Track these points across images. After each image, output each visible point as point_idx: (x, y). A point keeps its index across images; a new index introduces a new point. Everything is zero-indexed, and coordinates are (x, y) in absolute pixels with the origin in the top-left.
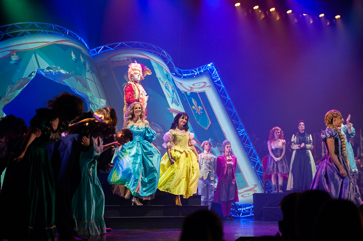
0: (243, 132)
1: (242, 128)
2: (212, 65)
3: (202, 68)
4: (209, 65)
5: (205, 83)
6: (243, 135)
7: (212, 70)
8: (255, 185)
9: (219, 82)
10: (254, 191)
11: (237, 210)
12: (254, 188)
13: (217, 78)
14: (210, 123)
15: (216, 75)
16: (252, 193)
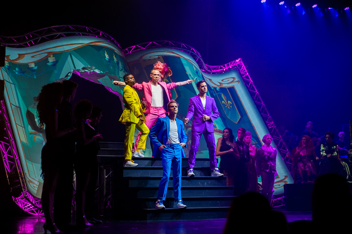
0: (272, 125)
1: (271, 121)
2: (240, 61)
3: (231, 64)
4: (237, 61)
5: (234, 78)
6: (272, 128)
7: (240, 66)
8: (285, 176)
9: (247, 77)
10: (285, 182)
12: (285, 179)
13: (246, 73)
14: (240, 117)
15: (245, 70)
16: (282, 184)
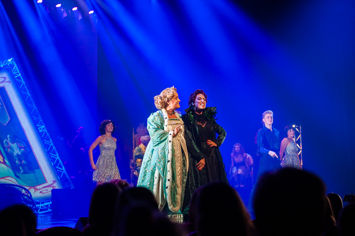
0: (43, 129)
1: (42, 125)
2: (12, 60)
3: (2, 63)
4: (9, 60)
5: (5, 78)
6: (43, 132)
7: (12, 66)
8: (54, 181)
9: (19, 78)
10: (53, 187)
11: (35, 206)
12: (53, 184)
13: (18, 73)
14: (9, 119)
15: (17, 71)
16: (50, 189)
